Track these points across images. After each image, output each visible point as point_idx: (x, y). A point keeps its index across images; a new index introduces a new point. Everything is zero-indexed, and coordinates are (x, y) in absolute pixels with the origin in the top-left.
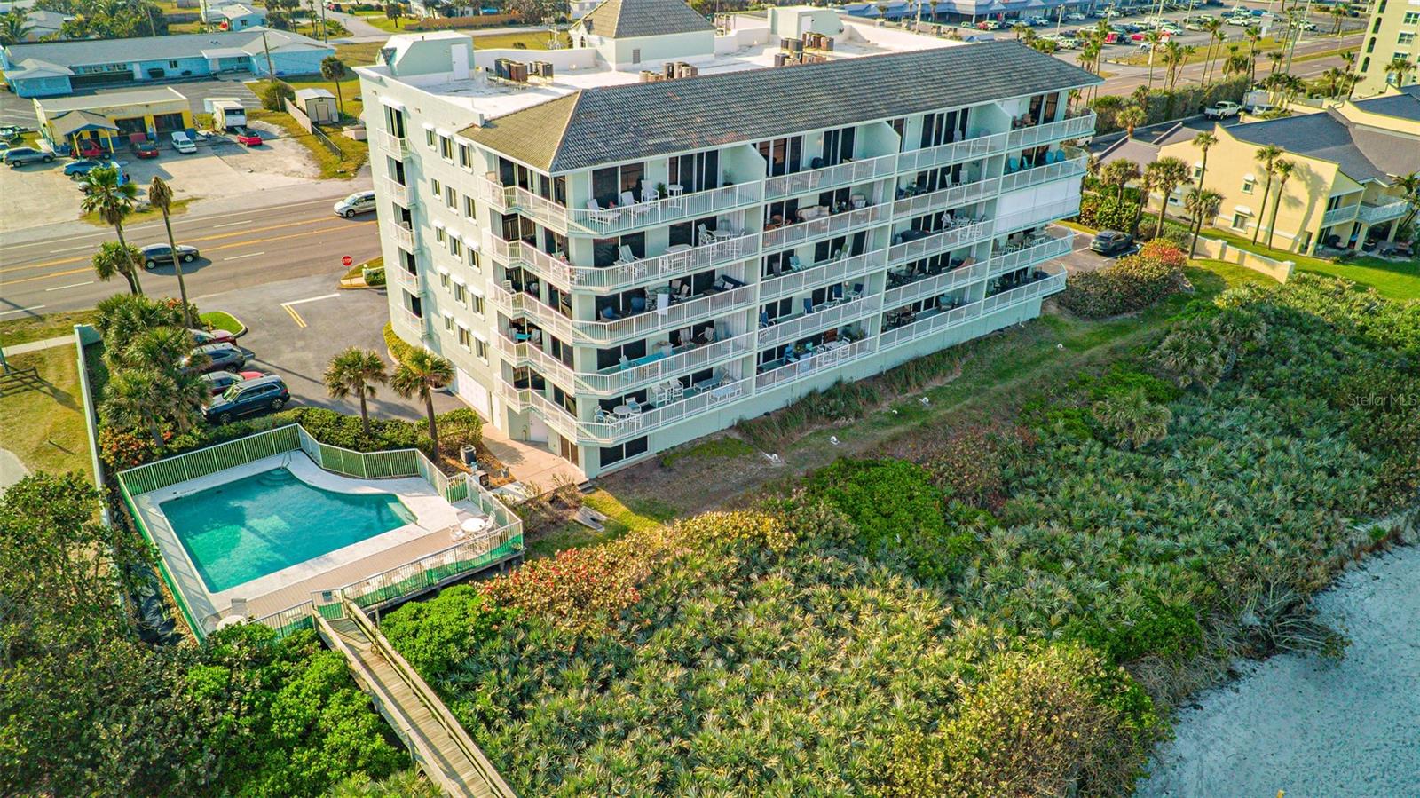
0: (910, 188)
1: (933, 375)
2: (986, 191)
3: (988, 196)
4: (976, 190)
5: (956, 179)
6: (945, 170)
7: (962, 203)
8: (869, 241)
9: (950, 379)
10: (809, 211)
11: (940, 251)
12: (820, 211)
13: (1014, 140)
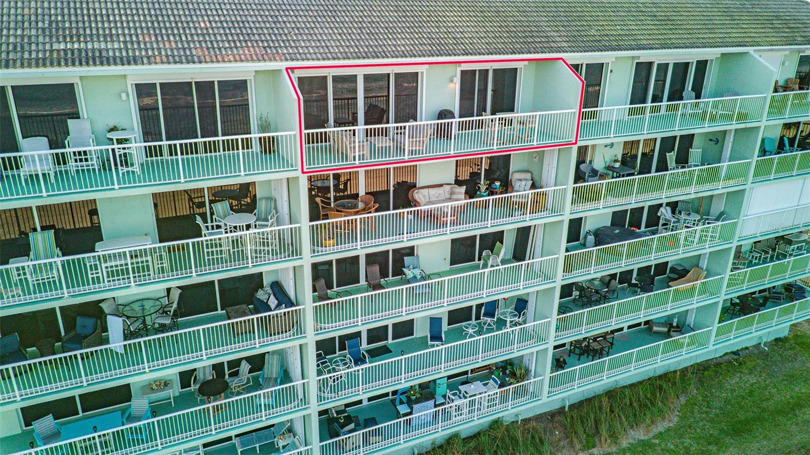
0: (609, 168)
1: (635, 422)
2: (728, 177)
3: (732, 186)
4: (713, 176)
5: (683, 160)
6: (667, 144)
7: (690, 193)
8: (537, 241)
9: (661, 427)
10: (433, 191)
11: (652, 259)
12: (452, 193)
13: (777, 107)
